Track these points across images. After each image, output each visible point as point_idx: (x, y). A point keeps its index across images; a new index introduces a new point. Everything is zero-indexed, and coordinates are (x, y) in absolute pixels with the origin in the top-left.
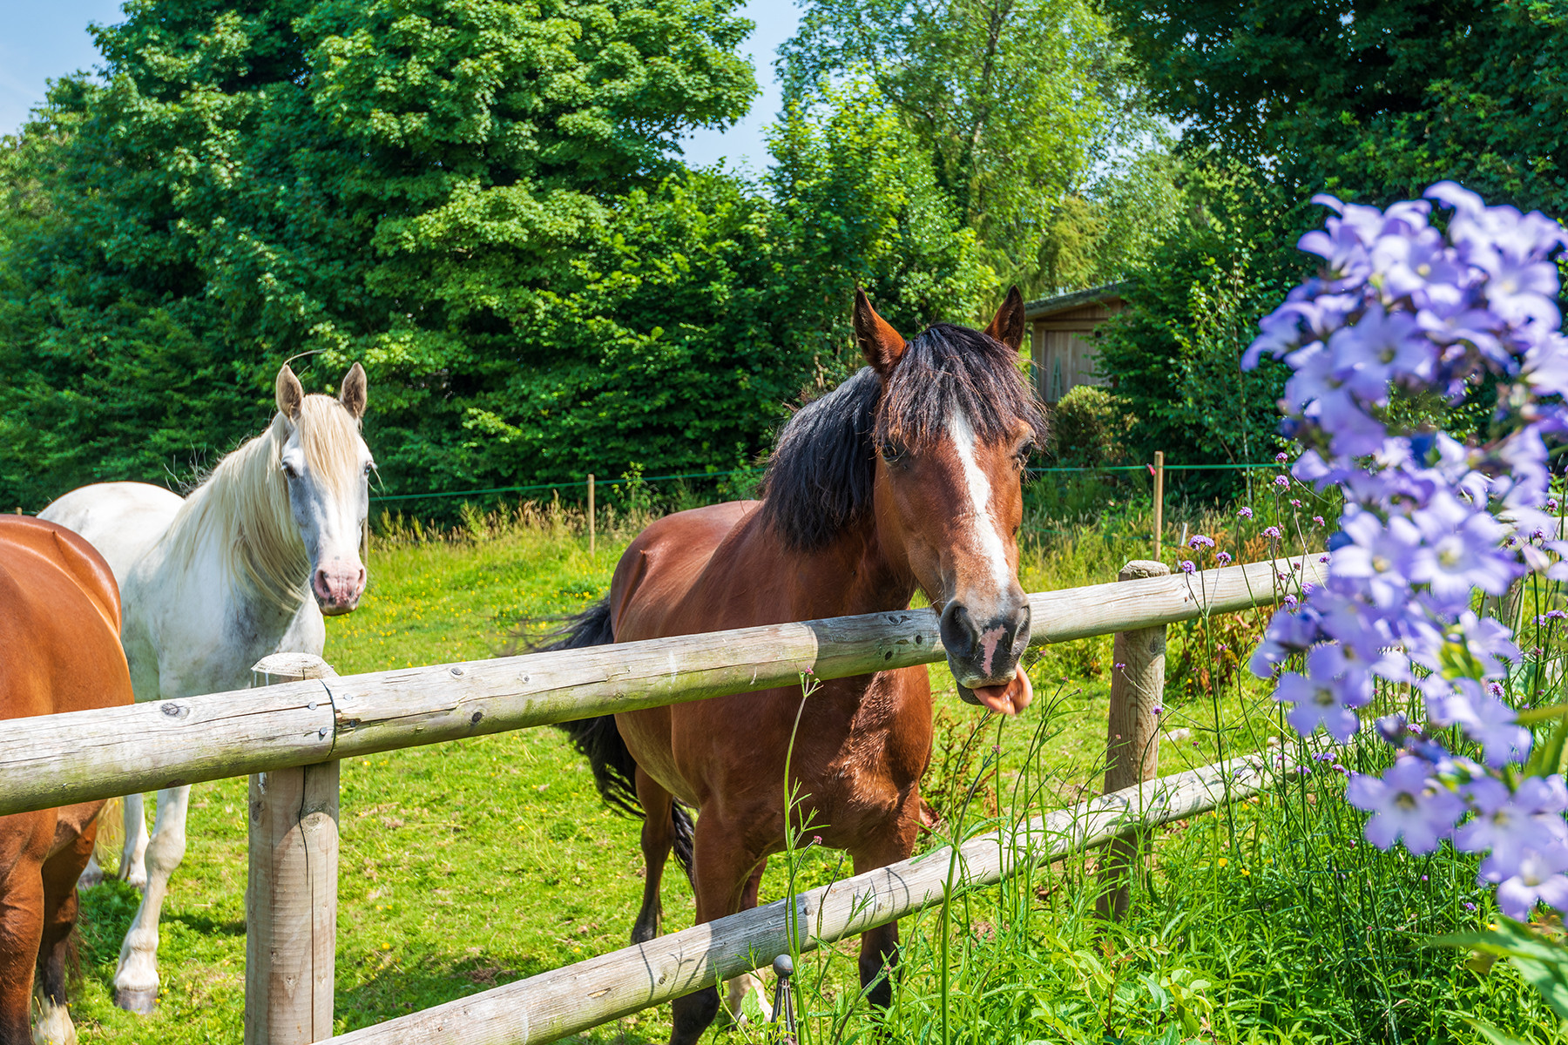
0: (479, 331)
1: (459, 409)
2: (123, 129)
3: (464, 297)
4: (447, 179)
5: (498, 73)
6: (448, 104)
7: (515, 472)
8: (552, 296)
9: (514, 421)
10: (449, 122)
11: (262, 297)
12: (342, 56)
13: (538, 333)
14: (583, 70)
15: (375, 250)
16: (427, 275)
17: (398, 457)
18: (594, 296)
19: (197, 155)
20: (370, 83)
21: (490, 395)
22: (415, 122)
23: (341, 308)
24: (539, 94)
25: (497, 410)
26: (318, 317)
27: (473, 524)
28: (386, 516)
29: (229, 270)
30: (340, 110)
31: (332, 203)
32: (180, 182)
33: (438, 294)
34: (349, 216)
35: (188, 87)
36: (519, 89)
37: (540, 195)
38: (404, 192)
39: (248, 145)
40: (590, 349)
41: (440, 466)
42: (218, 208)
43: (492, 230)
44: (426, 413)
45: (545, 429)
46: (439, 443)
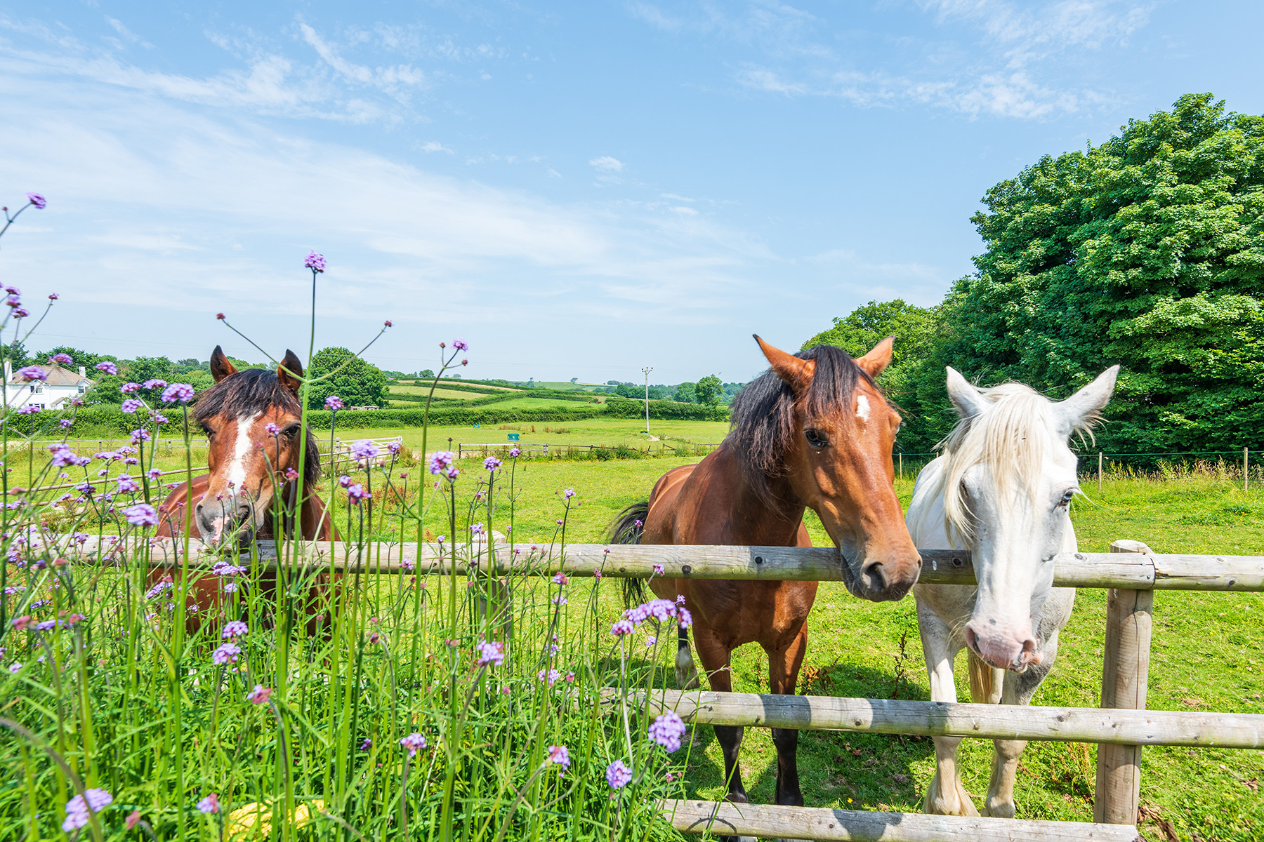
0: (1170, 373)
1: (1156, 411)
2: (985, 297)
3: (1161, 355)
4: (1152, 298)
5: (1186, 241)
6: (1154, 261)
7: (1191, 444)
8: (1220, 352)
9: (1192, 418)
10: (1155, 269)
11: (1048, 363)
12: (1094, 248)
13: (1210, 372)
14: (1244, 229)
15: (1109, 336)
16: (1139, 346)
17: (1119, 435)
18: (1250, 350)
19: (1018, 304)
20: (1109, 258)
21: (1177, 404)
22: (1133, 273)
23: (1089, 365)
24: (1213, 247)
25: (1181, 412)
26: (1077, 370)
27: (1165, 470)
28: (1112, 464)
29: (1031, 352)
30: (1092, 273)
31: (1086, 317)
32: (1010, 316)
33: (1145, 355)
34: (1095, 322)
35: (1015, 275)
36: (1200, 246)
37: (1212, 299)
38: (1126, 307)
39: (1043, 296)
40: (1245, 379)
41: (1145, 440)
42: (1027, 325)
43: (1180, 321)
44: (1137, 414)
45: (1214, 422)
46: (1144, 428)
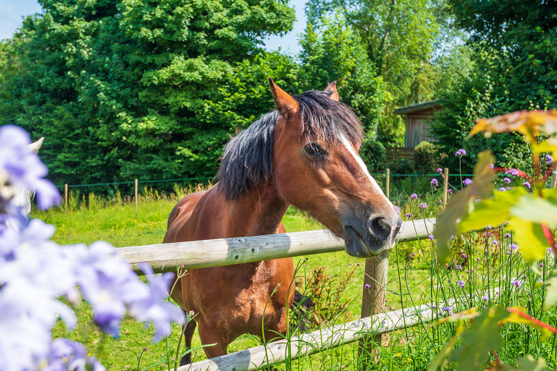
0: (183, 117)
1: (174, 147)
2: (47, 36)
3: (177, 102)
4: (171, 55)
5: (191, 13)
6: (171, 25)
7: (196, 172)
8: (211, 102)
9: (196, 152)
10: (172, 32)
11: (99, 102)
12: (131, 6)
13: (205, 117)
14: (226, 11)
15: (142, 83)
16: (163, 94)
17: (151, 166)
18: (228, 103)
19: (75, 46)
20: (141, 17)
21: (187, 142)
22: (158, 32)
23: (130, 106)
24: (207, 21)
25: (189, 148)
26: (120, 110)
27: (178, 193)
28: (146, 188)
29: (87, 91)
30: (129, 28)
31: (127, 65)
32: (69, 57)
33: (166, 101)
34: (133, 70)
35: (72, 19)
36: (200, 19)
37: (207, 62)
38: (154, 61)
39: (95, 42)
40: (225, 124)
41: (167, 169)
42: (83, 67)
43: (187, 76)
44: (162, 149)
45: (208, 156)
46: (167, 160)
